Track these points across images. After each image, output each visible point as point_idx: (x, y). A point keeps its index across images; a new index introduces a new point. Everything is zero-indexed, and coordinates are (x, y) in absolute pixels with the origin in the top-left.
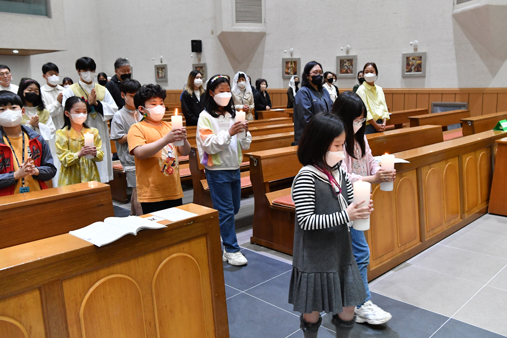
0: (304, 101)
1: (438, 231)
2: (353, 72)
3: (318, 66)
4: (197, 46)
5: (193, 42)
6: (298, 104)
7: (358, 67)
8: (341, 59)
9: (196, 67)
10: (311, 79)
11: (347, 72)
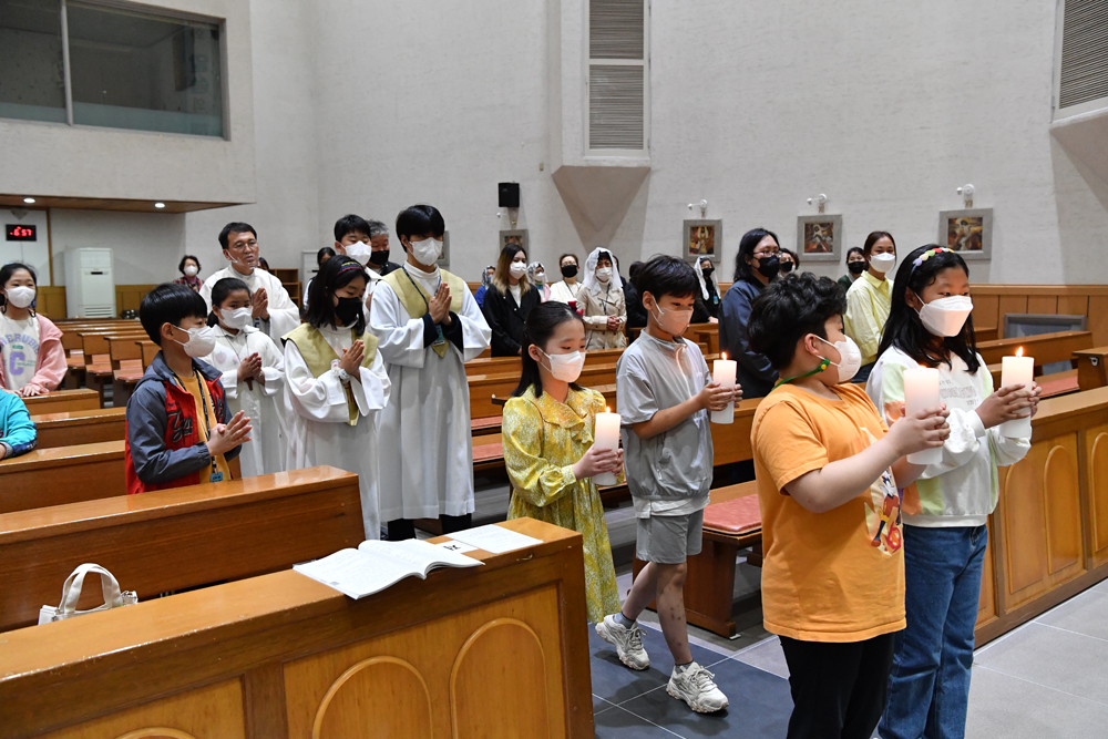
0: (741, 310)
1: (1033, 593)
2: (834, 249)
3: (770, 238)
4: (509, 196)
5: (502, 186)
6: (729, 318)
7: (843, 240)
8: (808, 221)
9: (506, 238)
10: (757, 265)
11: (819, 249)
